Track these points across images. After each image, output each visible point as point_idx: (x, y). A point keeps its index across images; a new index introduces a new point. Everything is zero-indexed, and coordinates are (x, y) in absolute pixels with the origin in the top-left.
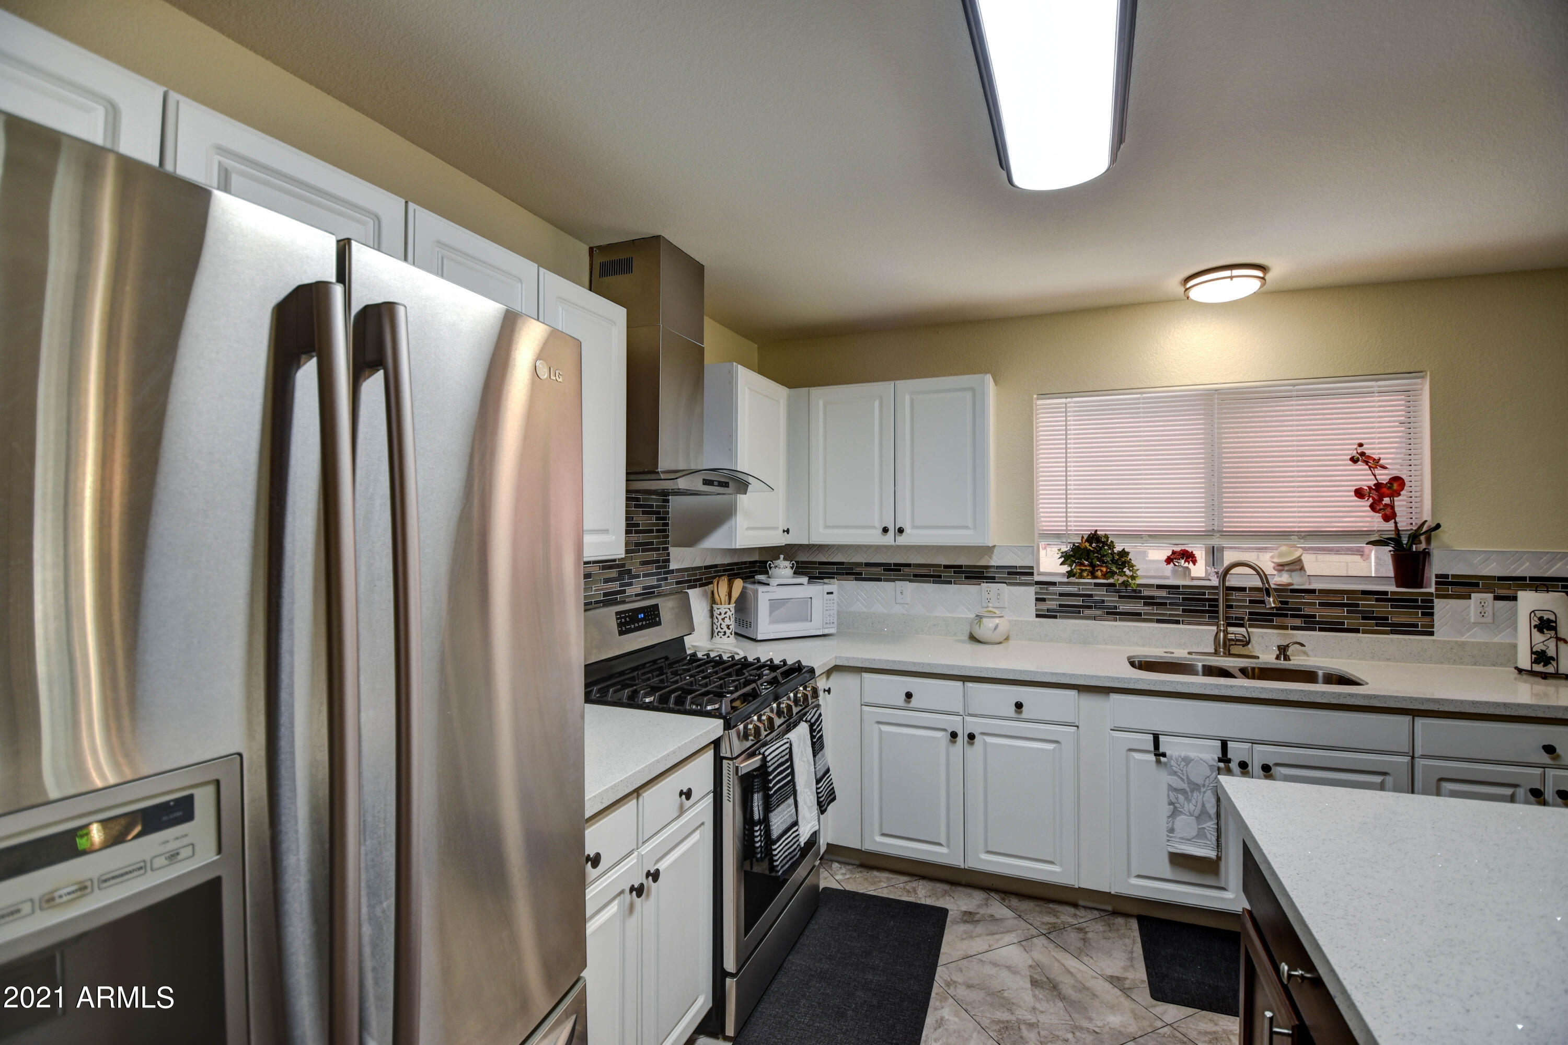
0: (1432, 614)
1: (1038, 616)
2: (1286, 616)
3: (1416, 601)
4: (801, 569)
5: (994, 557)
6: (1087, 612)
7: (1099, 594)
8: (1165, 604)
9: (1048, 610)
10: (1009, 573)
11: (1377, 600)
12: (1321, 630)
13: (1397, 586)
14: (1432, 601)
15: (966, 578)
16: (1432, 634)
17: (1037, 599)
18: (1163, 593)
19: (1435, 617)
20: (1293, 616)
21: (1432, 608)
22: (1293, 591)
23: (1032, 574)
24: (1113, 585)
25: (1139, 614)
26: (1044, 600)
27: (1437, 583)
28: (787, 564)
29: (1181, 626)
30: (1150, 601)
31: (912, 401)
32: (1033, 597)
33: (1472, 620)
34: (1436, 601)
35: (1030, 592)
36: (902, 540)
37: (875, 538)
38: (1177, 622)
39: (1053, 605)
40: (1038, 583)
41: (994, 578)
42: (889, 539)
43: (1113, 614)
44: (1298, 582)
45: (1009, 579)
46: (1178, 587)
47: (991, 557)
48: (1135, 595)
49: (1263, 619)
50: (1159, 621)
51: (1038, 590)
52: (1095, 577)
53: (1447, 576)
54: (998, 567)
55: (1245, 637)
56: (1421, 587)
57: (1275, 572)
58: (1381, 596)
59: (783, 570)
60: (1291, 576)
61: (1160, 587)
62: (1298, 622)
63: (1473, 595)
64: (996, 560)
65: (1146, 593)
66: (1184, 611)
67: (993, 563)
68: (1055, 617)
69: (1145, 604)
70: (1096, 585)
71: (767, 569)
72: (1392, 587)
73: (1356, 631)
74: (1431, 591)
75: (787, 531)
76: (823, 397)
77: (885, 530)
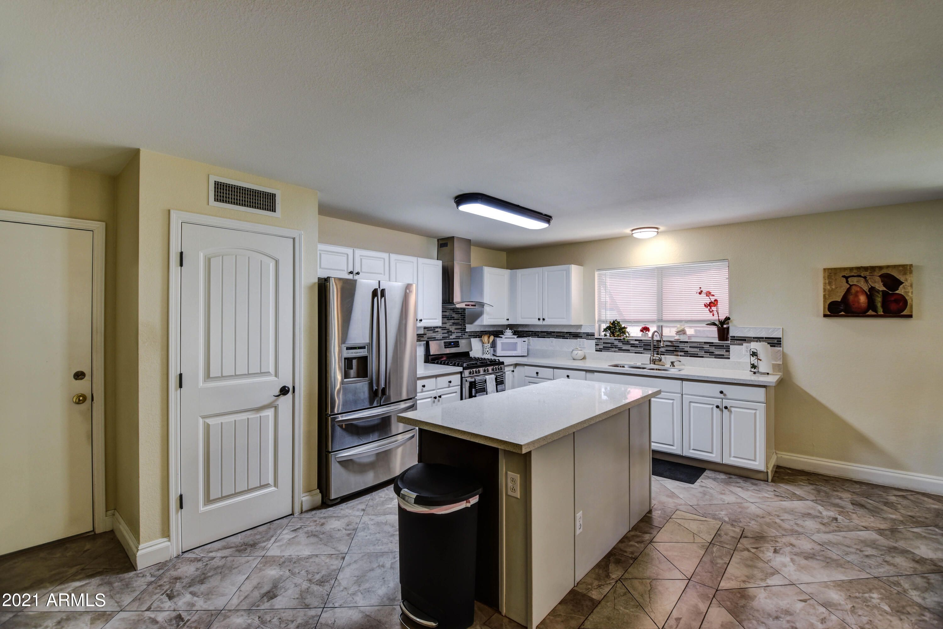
0: (729, 351)
1: (596, 351)
2: (678, 351)
3: (723, 346)
4: (515, 333)
5: (582, 329)
6: (612, 349)
7: (616, 343)
8: (637, 347)
9: (600, 349)
10: (587, 335)
11: (710, 346)
12: (690, 356)
13: (719, 340)
14: (729, 346)
15: (573, 337)
16: (729, 358)
17: (596, 345)
18: (637, 342)
19: (730, 352)
20: (680, 351)
21: (729, 349)
22: (680, 342)
23: (594, 335)
24: (621, 339)
25: (629, 350)
26: (598, 345)
27: (731, 339)
28: (510, 331)
29: (643, 355)
30: (633, 346)
31: (548, 274)
32: (595, 344)
33: (744, 354)
34: (731, 346)
35: (593, 342)
36: (545, 323)
37: (536, 322)
38: (642, 353)
39: (602, 347)
40: (596, 339)
41: (582, 337)
42: (541, 323)
43: (621, 350)
44: (683, 338)
45: (587, 337)
46: (642, 340)
47: (581, 329)
48: (627, 343)
49: (669, 352)
50: (635, 353)
51: (596, 341)
52: (615, 337)
53: (734, 337)
54: (583, 333)
55: (660, 358)
56: (727, 341)
57: (676, 335)
58: (711, 344)
59: (509, 333)
60: (680, 336)
61: (636, 340)
62: (682, 354)
63: (744, 344)
64: (583, 330)
65: (632, 342)
66: (644, 349)
67: (581, 331)
68: (602, 351)
69: (631, 346)
70: (615, 339)
71: (502, 333)
72: (716, 341)
73: (703, 357)
74: (729, 342)
75: (508, 320)
76: (521, 273)
77: (539, 319)
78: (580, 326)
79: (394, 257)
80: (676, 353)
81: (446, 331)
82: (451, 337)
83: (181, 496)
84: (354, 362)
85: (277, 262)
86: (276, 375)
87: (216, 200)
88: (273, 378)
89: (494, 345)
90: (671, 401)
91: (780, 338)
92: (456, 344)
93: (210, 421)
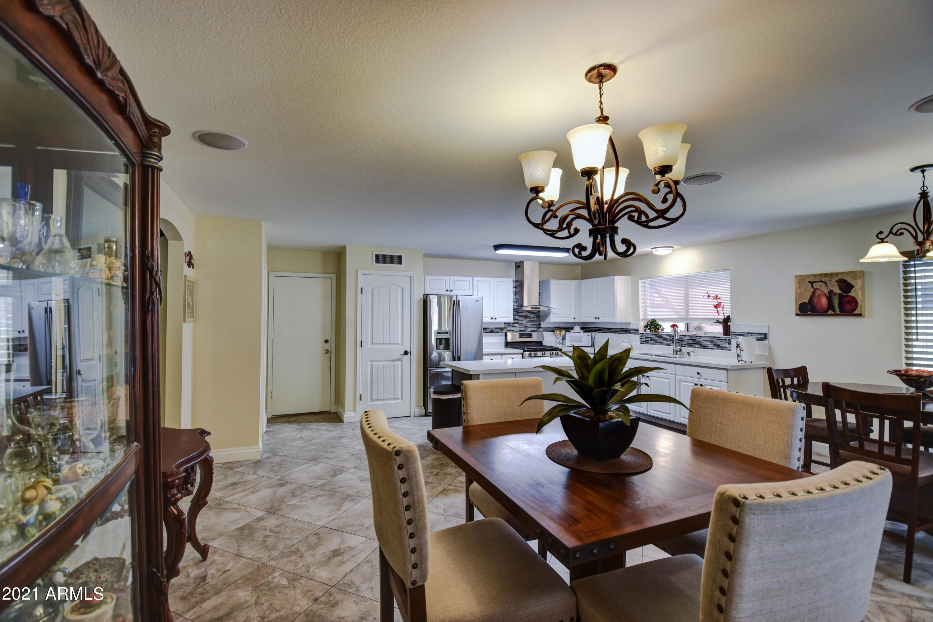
0: (730, 344)
1: (641, 343)
2: (695, 344)
3: (726, 340)
4: (583, 329)
6: (651, 342)
7: (654, 337)
8: (668, 340)
9: (642, 341)
10: (634, 331)
12: (704, 348)
13: (724, 335)
14: (731, 340)
15: (625, 332)
16: (730, 350)
18: (669, 336)
19: (732, 345)
20: (697, 344)
21: (731, 342)
22: (697, 336)
23: (638, 331)
24: (657, 334)
25: (662, 343)
26: (641, 338)
27: (732, 334)
28: (578, 327)
29: (670, 346)
30: (665, 339)
32: (639, 338)
35: (638, 336)
36: (600, 321)
37: (593, 320)
39: (644, 340)
40: (639, 333)
41: (631, 332)
42: (597, 321)
43: (657, 343)
44: (699, 333)
46: (672, 335)
48: (660, 337)
49: (689, 345)
50: (667, 345)
51: (640, 335)
52: (652, 332)
53: (734, 332)
55: (680, 349)
56: (729, 335)
57: (696, 331)
58: (718, 338)
59: (577, 328)
61: (667, 335)
62: (698, 346)
64: (631, 327)
65: (665, 336)
66: (672, 342)
67: (631, 328)
68: (644, 343)
70: (652, 334)
71: (572, 329)
72: (722, 336)
73: (712, 349)
74: (730, 337)
75: (575, 318)
76: (585, 283)
77: (595, 318)
78: (629, 324)
79: (476, 279)
80: (694, 345)
81: (523, 326)
82: (527, 330)
83: (361, 395)
84: (443, 341)
85: (403, 289)
86: (402, 345)
87: (376, 262)
88: (400, 346)
89: (564, 338)
90: (668, 380)
91: (766, 334)
92: (530, 336)
93: (373, 363)
